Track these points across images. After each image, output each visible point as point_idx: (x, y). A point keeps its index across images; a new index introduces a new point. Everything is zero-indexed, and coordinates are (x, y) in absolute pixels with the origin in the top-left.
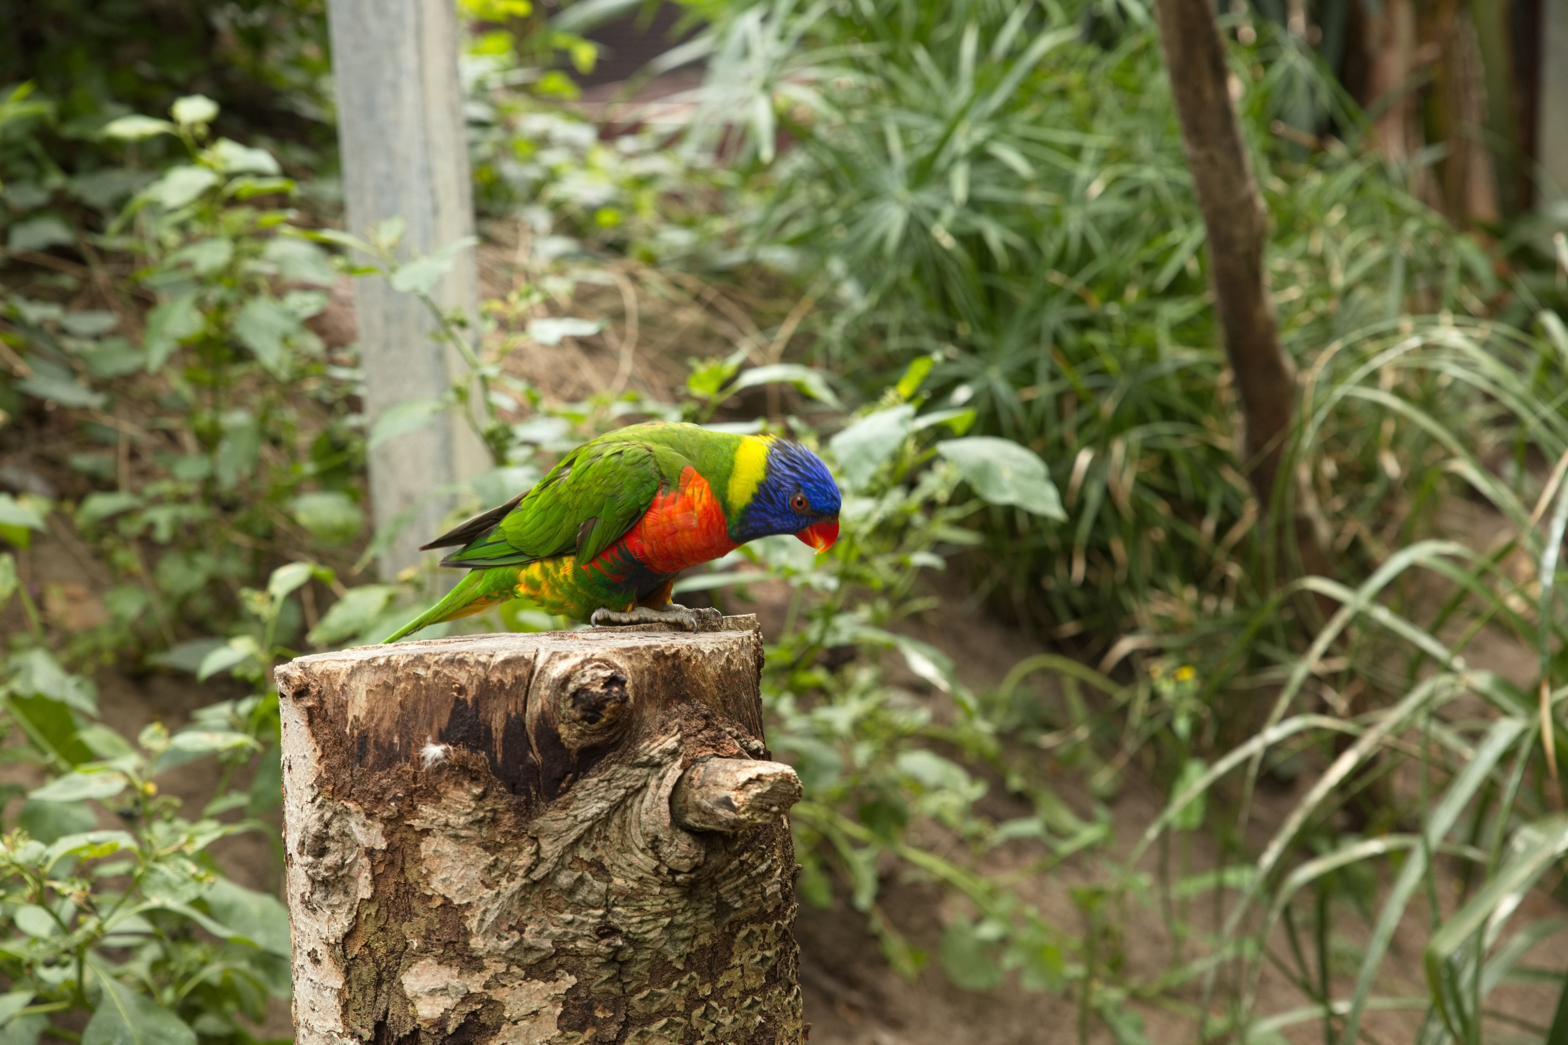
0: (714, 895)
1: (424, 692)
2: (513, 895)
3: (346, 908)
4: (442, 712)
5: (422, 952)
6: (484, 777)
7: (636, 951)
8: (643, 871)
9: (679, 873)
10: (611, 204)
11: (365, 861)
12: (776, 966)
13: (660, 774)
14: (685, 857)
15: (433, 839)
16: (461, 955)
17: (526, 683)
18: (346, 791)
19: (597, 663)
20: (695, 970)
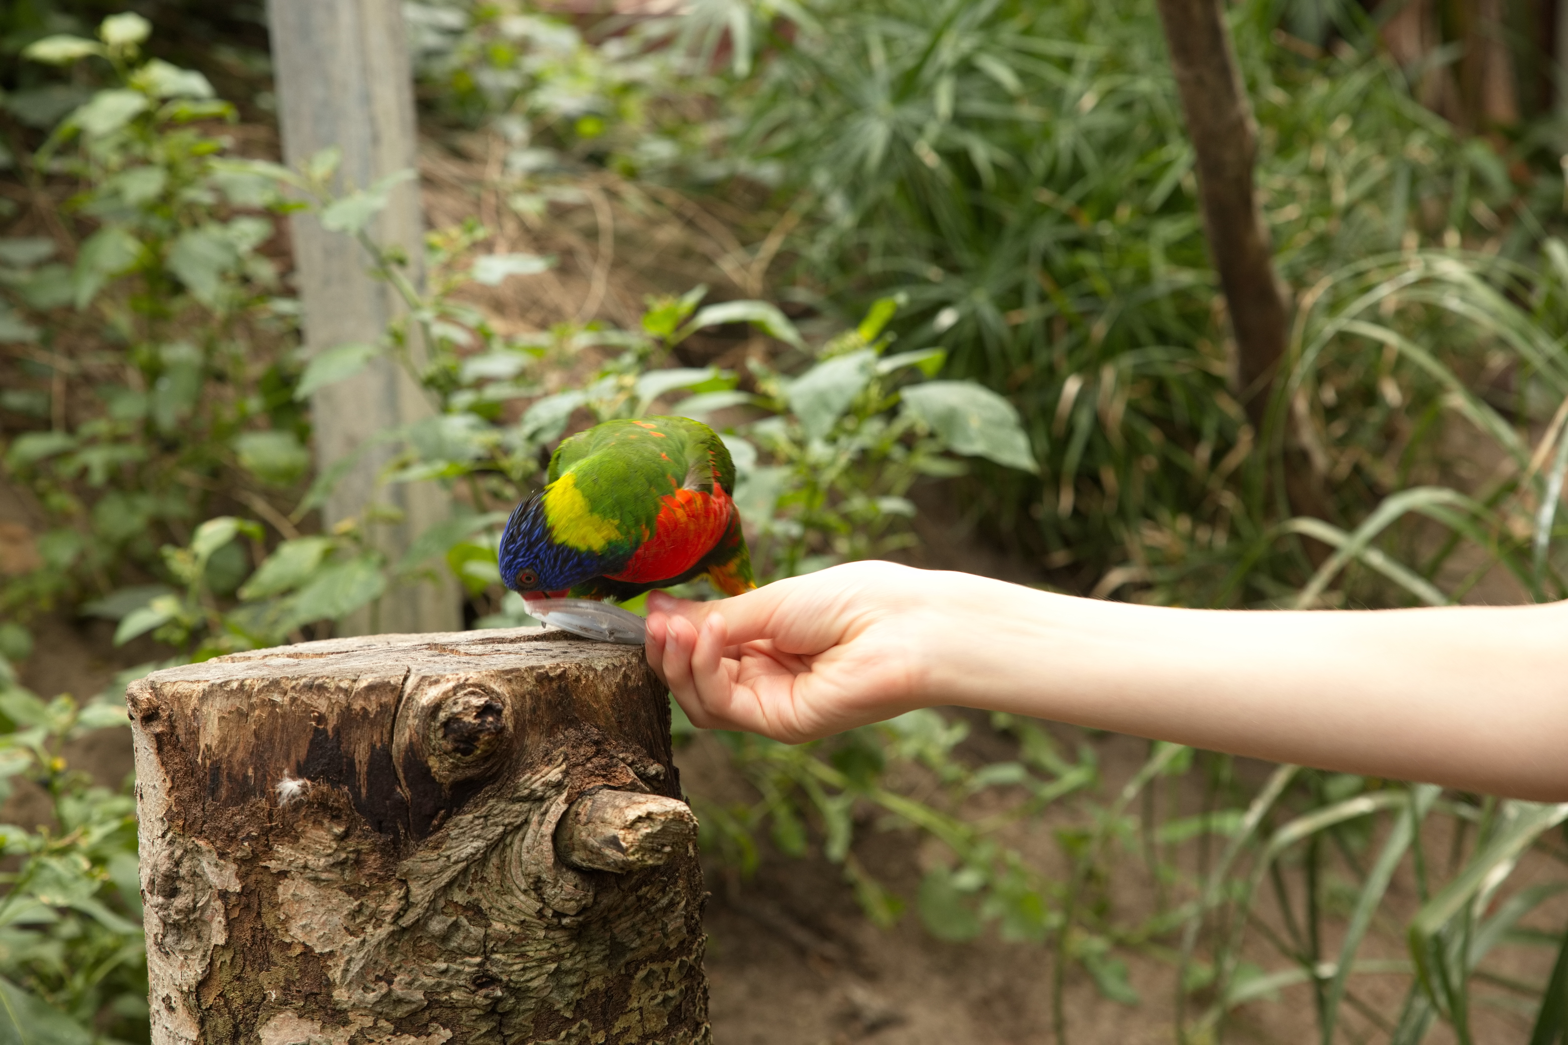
0: (608, 935)
1: (280, 720)
2: (379, 944)
3: (200, 953)
4: (300, 743)
5: (281, 1005)
6: (346, 814)
7: (519, 1001)
8: (525, 914)
9: (565, 916)
10: (592, 114)
11: (218, 904)
12: (680, 1005)
13: (543, 810)
14: (571, 900)
15: (291, 882)
16: (325, 1008)
17: (393, 711)
18: (197, 827)
19: (471, 689)
20: (587, 1017)
